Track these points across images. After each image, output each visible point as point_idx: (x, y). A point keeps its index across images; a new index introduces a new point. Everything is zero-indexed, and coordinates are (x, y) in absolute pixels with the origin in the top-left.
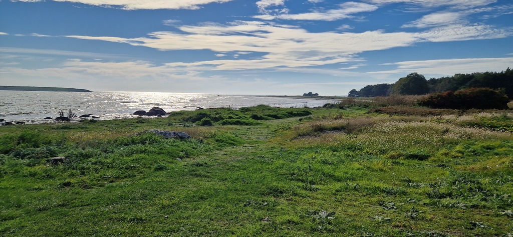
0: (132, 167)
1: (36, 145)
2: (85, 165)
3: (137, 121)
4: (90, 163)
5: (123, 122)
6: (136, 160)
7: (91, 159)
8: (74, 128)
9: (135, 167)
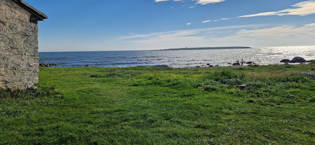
0: (291, 97)
1: (230, 78)
2: (259, 92)
3: (285, 66)
4: (262, 91)
5: (275, 66)
6: (293, 92)
7: (261, 88)
8: (245, 70)
9: (294, 97)
